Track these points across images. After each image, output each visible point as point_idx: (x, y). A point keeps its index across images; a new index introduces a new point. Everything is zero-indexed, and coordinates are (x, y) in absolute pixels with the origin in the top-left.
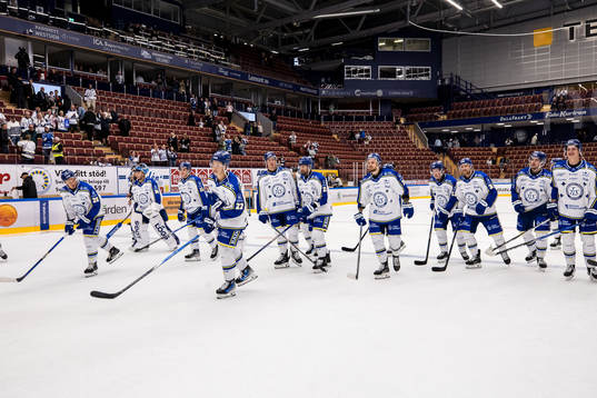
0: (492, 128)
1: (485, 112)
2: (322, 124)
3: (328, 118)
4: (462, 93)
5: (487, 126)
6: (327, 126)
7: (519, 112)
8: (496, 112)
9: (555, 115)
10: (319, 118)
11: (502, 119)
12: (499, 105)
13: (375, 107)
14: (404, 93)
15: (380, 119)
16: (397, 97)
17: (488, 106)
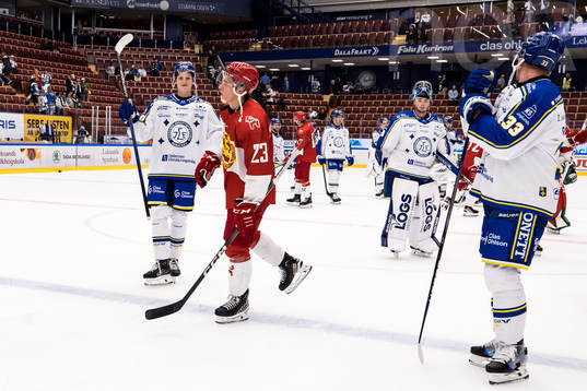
0: (327, 66)
1: (316, 42)
2: (75, 49)
3: (84, 40)
4: (287, 12)
5: (319, 63)
6: (82, 51)
7: (361, 43)
8: (330, 43)
9: (411, 49)
10: (69, 40)
11: (337, 52)
12: (335, 32)
13: (158, 27)
14: (202, 8)
15: (163, 44)
16: (191, 13)
17: (320, 32)
